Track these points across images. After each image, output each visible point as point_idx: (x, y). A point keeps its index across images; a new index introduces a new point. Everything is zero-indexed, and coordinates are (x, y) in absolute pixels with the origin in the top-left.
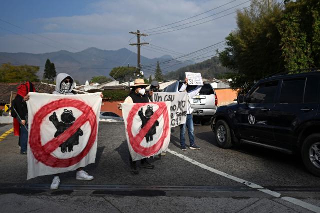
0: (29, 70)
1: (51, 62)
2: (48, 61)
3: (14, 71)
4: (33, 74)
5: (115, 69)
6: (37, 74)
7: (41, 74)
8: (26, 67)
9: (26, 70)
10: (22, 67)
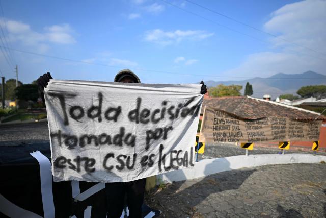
0: (235, 88)
1: (250, 84)
2: (248, 84)
3: (225, 89)
4: (238, 92)
5: (303, 88)
6: (240, 92)
7: (243, 92)
8: (233, 86)
9: (233, 88)
10: (231, 86)
